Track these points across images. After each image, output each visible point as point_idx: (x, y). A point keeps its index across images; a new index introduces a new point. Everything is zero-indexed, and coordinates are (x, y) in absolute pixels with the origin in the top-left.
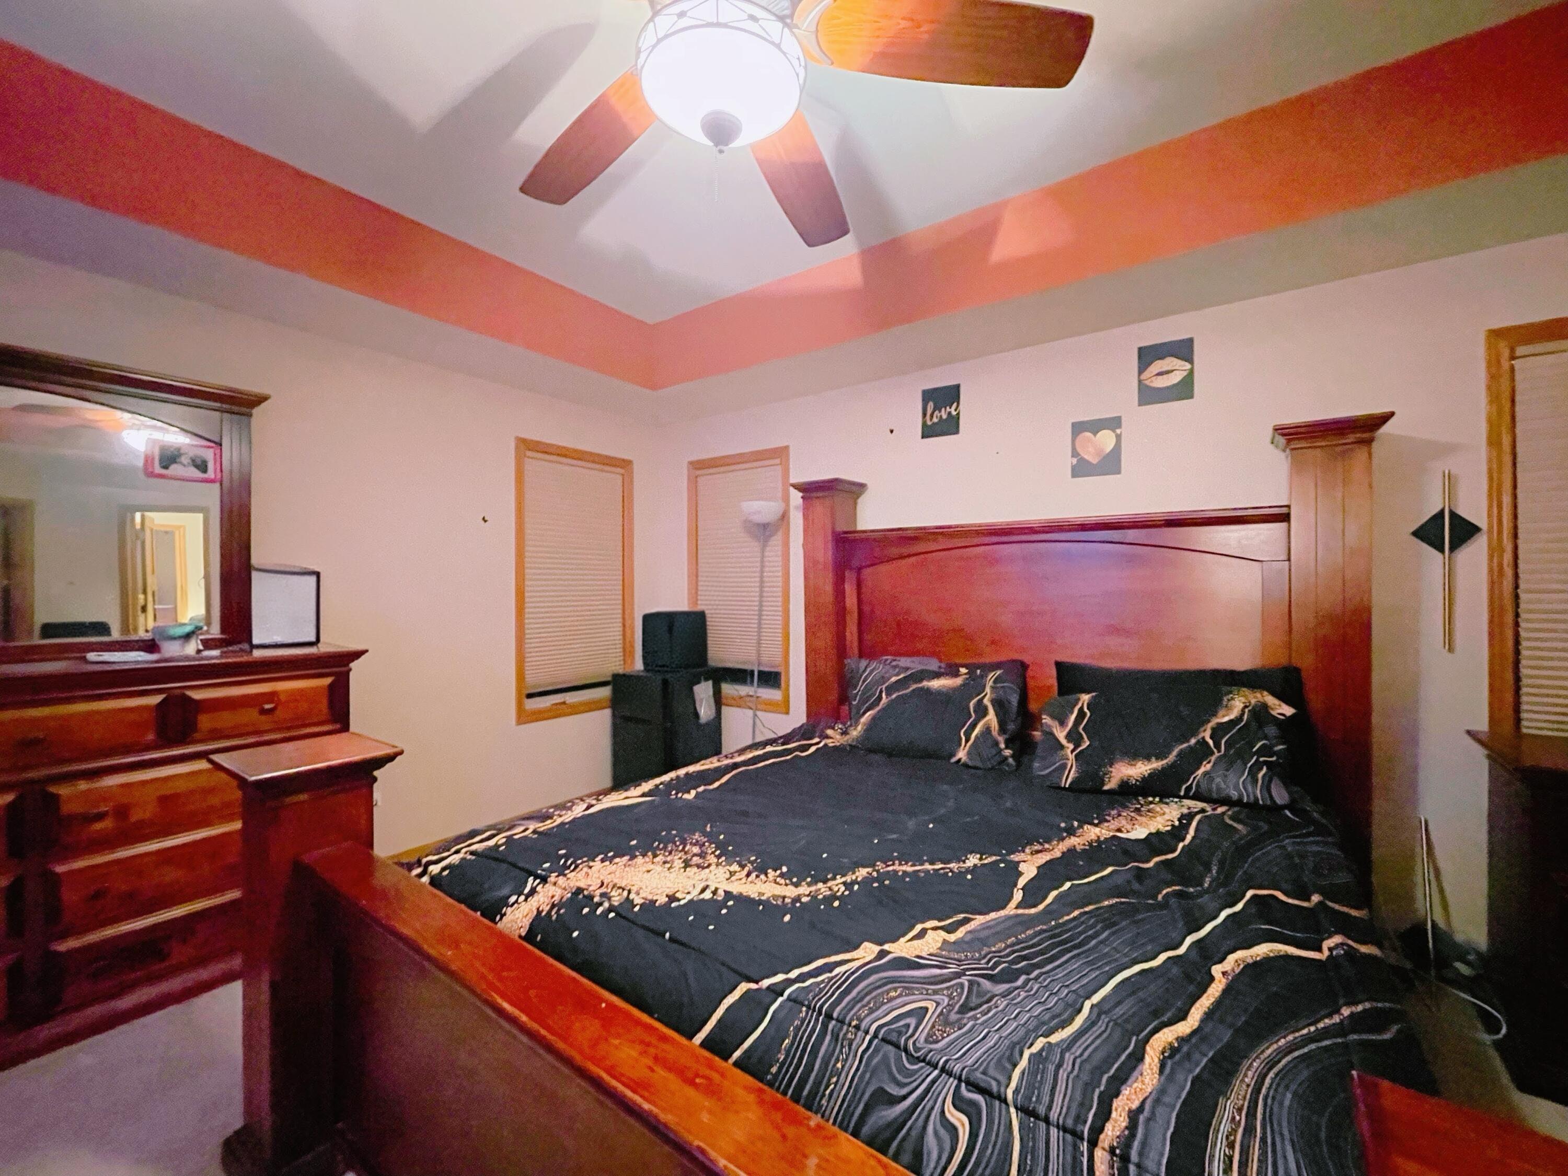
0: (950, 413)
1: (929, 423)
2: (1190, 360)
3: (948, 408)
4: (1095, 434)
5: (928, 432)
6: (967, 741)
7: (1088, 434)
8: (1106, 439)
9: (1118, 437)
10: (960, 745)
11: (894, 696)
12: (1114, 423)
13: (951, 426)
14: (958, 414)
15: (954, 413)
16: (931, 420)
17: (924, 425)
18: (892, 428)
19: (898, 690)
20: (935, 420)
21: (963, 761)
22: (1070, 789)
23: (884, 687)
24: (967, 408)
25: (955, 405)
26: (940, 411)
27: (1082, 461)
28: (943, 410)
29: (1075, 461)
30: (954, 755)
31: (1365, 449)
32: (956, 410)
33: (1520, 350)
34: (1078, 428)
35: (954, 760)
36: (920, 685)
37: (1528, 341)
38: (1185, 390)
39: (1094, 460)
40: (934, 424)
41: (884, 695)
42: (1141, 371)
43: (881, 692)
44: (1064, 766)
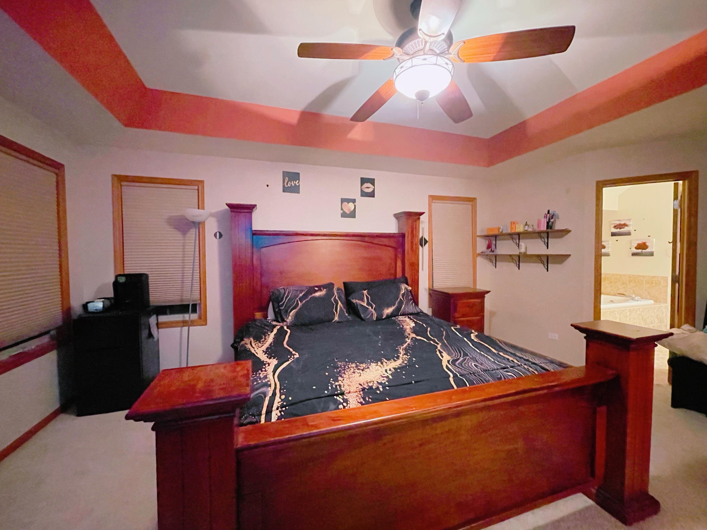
0: (295, 184)
1: (286, 186)
2: (373, 184)
3: (295, 182)
4: (348, 203)
5: (285, 190)
6: (337, 313)
7: (346, 203)
8: (351, 206)
9: (355, 206)
10: (335, 315)
11: (304, 302)
12: (354, 201)
13: (296, 190)
14: (299, 185)
15: (297, 184)
16: (287, 185)
17: (284, 186)
18: (268, 184)
19: (305, 299)
20: (289, 185)
21: (337, 320)
22: (376, 321)
23: (298, 298)
24: (303, 183)
25: (298, 181)
26: (291, 182)
27: (344, 212)
28: (292, 182)
29: (342, 212)
30: (333, 319)
31: (418, 220)
32: (298, 183)
33: (433, 201)
34: (343, 201)
35: (334, 321)
36: (312, 296)
37: (436, 199)
38: (372, 195)
39: (348, 213)
40: (288, 187)
41: (299, 302)
42: (361, 186)
43: (297, 301)
44: (372, 314)
